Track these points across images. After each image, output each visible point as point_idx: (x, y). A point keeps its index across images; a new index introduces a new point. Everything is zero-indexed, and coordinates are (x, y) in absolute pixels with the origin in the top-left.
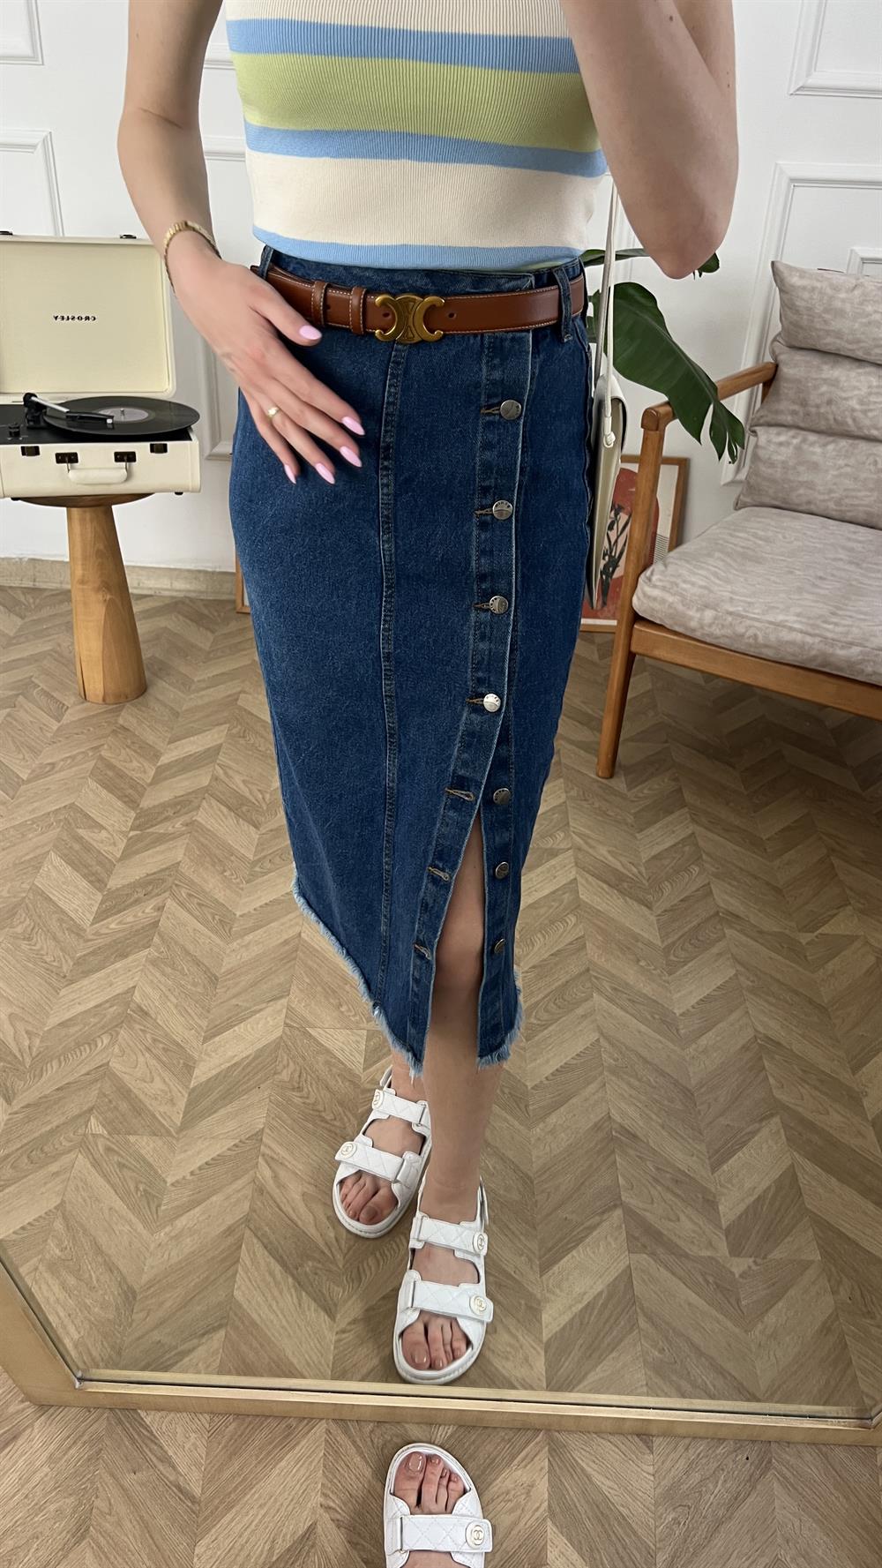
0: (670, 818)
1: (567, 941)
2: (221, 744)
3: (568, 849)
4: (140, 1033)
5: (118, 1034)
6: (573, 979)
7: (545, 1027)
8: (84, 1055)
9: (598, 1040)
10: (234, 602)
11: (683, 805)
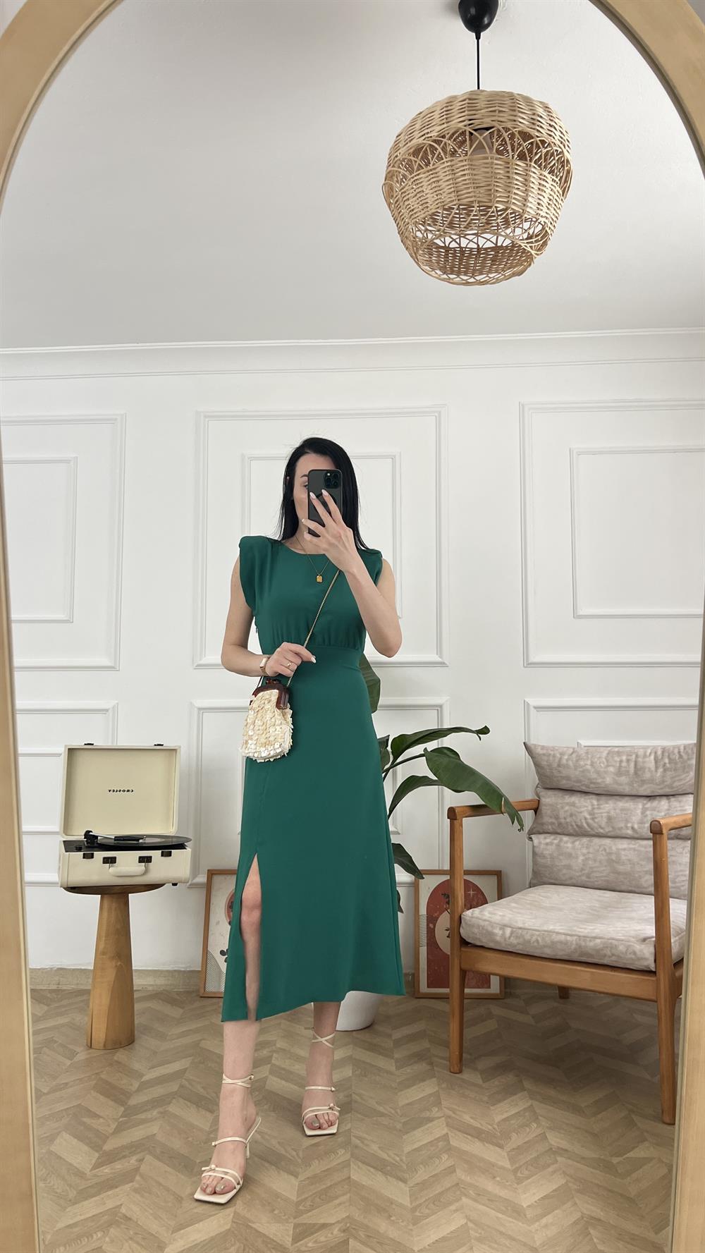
0: (514, 1097)
1: (443, 1168)
2: (187, 1069)
3: (440, 1118)
4: (125, 1230)
5: (108, 1231)
6: (447, 1190)
7: (427, 1217)
8: (84, 1243)
9: (466, 1224)
10: (198, 991)
11: (523, 1089)
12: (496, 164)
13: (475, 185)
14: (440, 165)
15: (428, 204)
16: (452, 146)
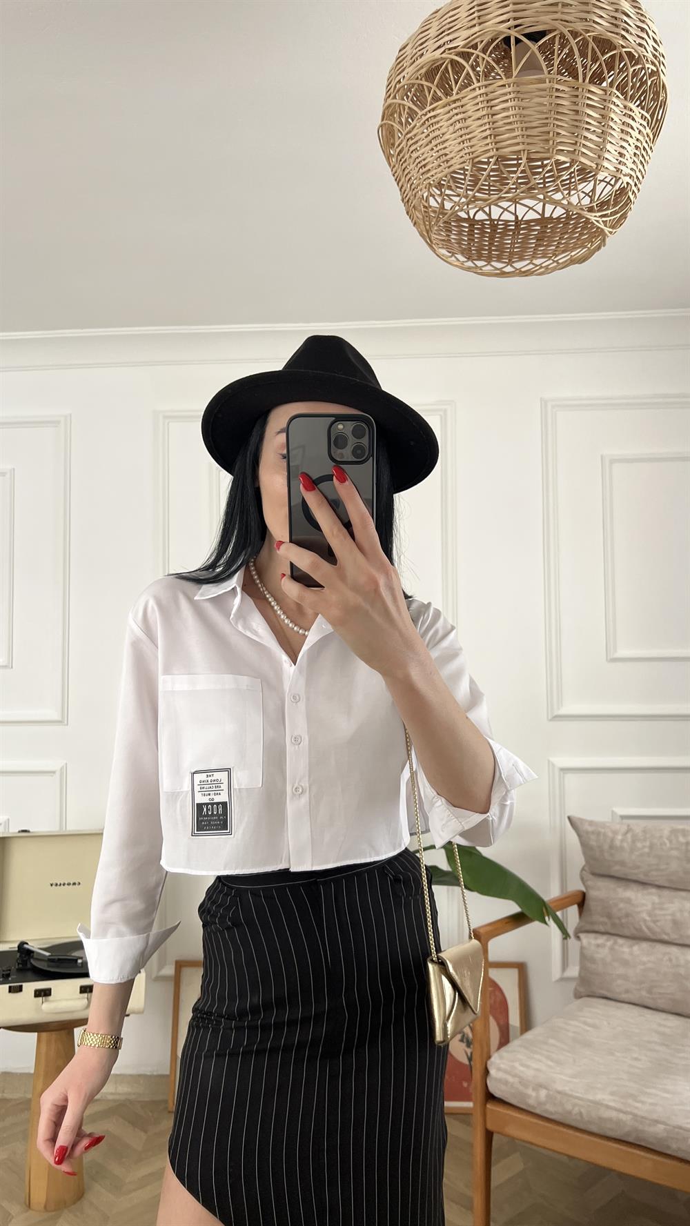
10: (167, 1102)
12: (557, 90)
13: (524, 125)
14: (468, 94)
15: (448, 157)
16: (487, 61)
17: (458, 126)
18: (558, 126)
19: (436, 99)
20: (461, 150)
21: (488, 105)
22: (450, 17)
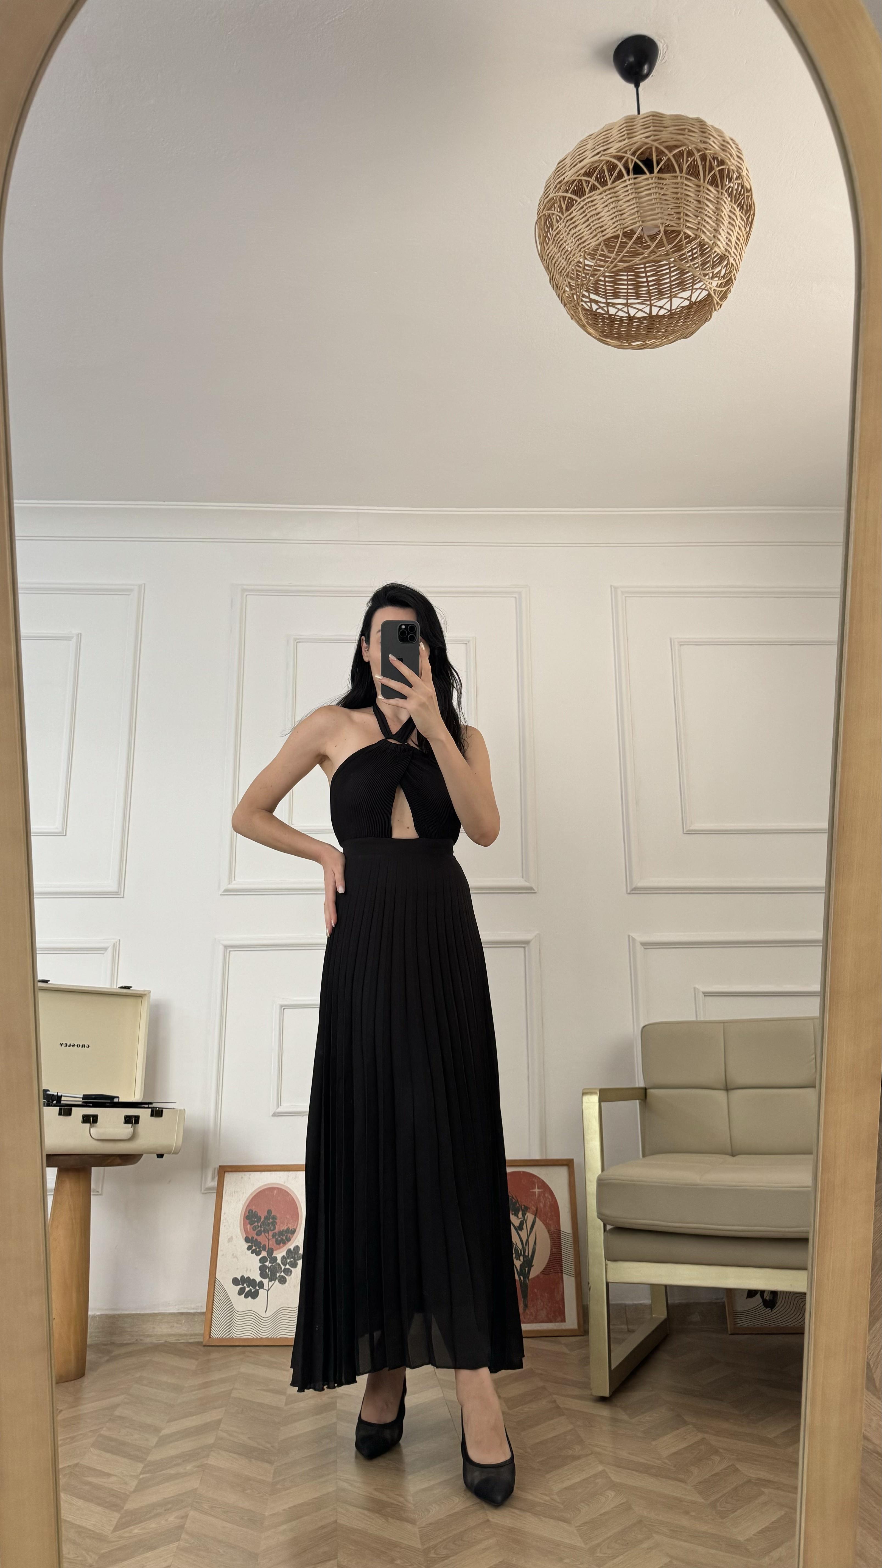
10: (201, 1339)
12: (686, 185)
13: (661, 206)
14: (620, 185)
15: (602, 229)
16: (635, 162)
17: (612, 206)
18: (687, 210)
19: (593, 188)
20: (614, 223)
21: (636, 191)
22: (604, 135)
